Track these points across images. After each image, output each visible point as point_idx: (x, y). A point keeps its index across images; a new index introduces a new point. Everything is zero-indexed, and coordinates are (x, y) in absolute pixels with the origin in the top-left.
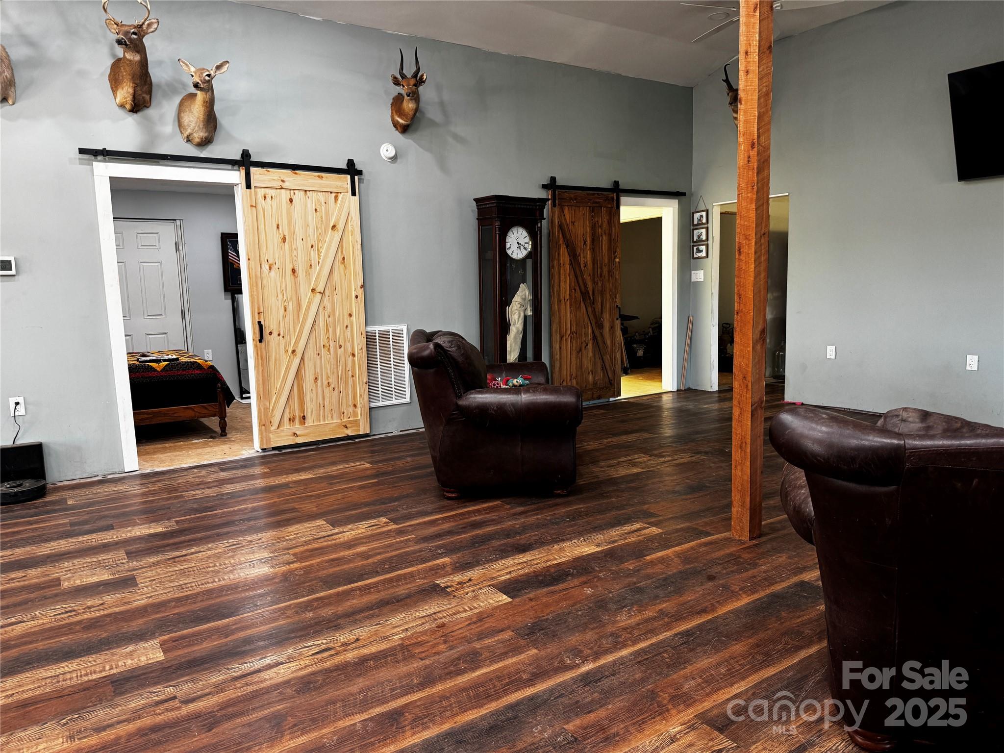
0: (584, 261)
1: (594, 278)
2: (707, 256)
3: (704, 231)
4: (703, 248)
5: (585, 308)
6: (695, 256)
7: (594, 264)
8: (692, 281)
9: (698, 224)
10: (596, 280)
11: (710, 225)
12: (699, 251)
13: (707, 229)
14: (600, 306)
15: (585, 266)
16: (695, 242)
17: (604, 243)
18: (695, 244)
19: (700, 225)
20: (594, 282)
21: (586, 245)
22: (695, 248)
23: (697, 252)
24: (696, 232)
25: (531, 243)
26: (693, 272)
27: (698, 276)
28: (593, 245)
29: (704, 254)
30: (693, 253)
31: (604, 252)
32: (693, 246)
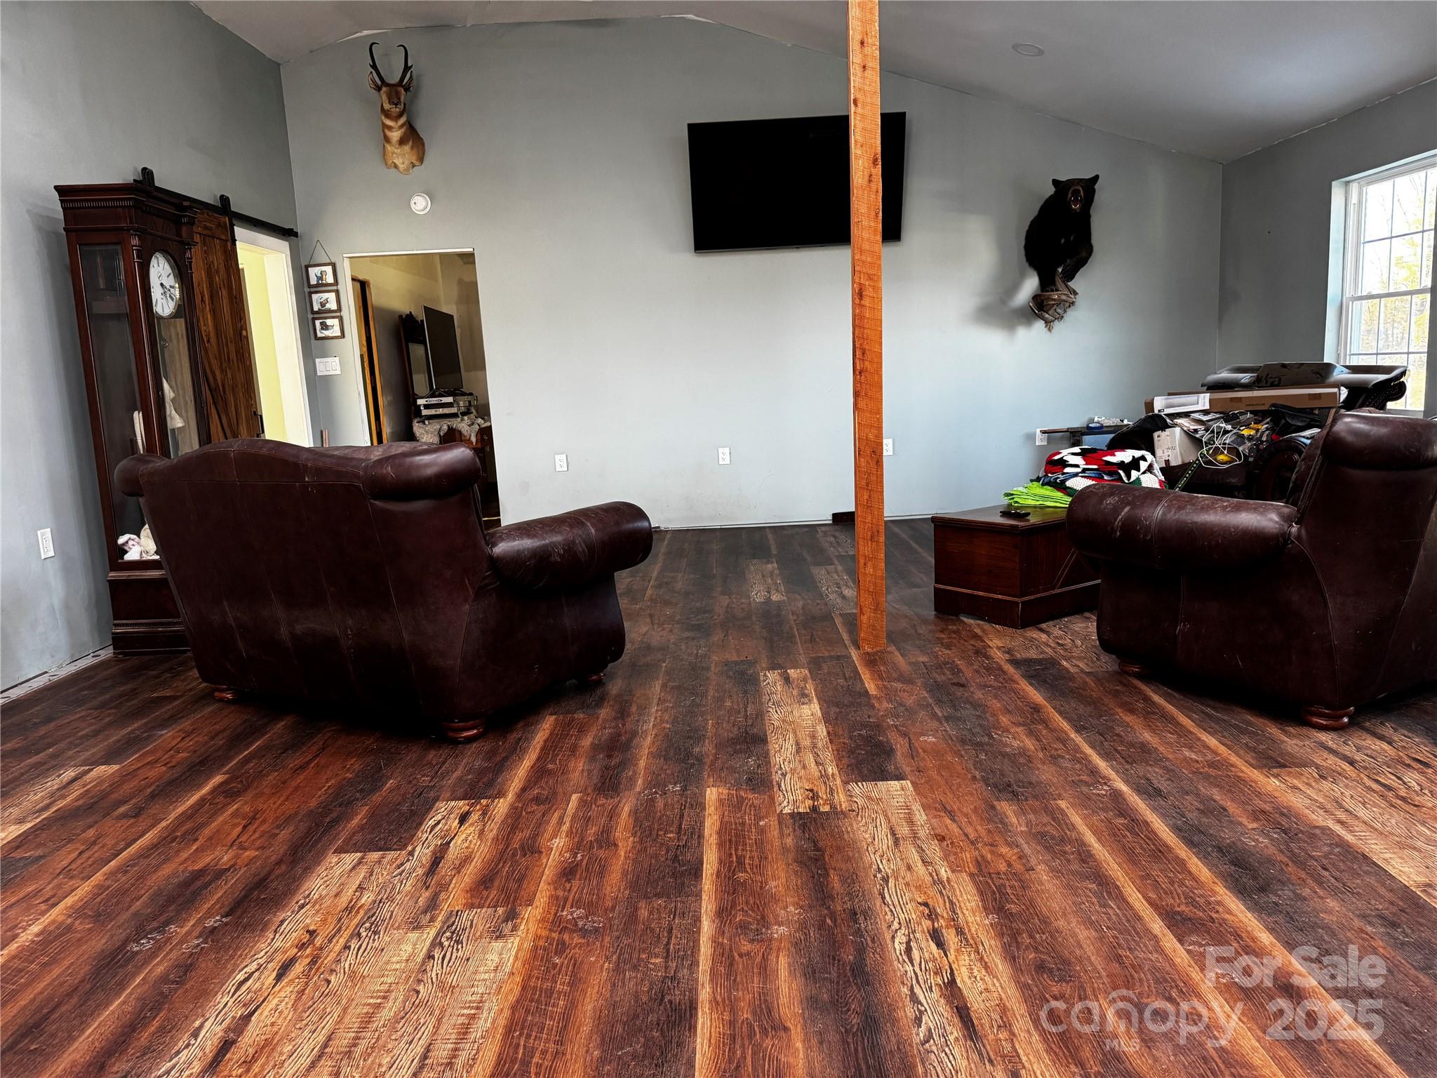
0: (205, 331)
1: (221, 364)
2: (343, 336)
3: (332, 296)
4: (336, 322)
5: (217, 417)
6: (319, 335)
7: (218, 338)
8: (319, 374)
9: (318, 285)
10: (224, 366)
11: (340, 287)
12: (325, 327)
13: (337, 292)
14: (234, 413)
15: (208, 341)
16: (317, 313)
17: (224, 301)
18: (315, 316)
19: (321, 287)
20: (223, 371)
21: (205, 303)
22: (318, 323)
23: (322, 329)
24: (315, 297)
25: (177, 285)
26: (317, 361)
27: (327, 366)
28: (212, 303)
29: (336, 331)
30: (315, 330)
31: (227, 318)
32: (314, 319)
